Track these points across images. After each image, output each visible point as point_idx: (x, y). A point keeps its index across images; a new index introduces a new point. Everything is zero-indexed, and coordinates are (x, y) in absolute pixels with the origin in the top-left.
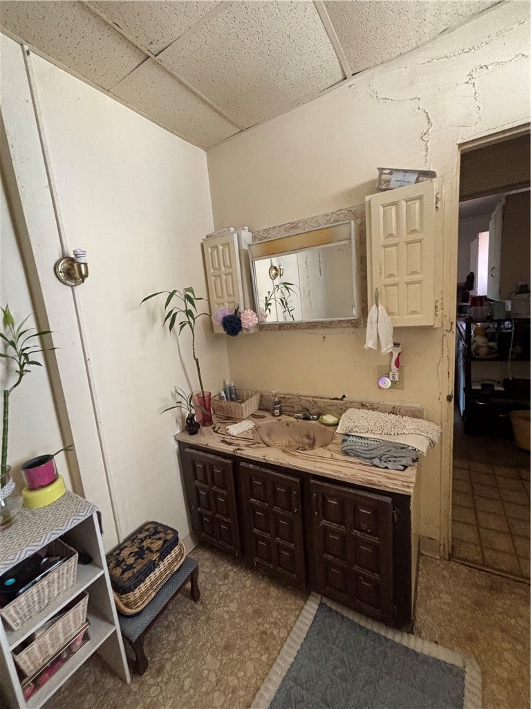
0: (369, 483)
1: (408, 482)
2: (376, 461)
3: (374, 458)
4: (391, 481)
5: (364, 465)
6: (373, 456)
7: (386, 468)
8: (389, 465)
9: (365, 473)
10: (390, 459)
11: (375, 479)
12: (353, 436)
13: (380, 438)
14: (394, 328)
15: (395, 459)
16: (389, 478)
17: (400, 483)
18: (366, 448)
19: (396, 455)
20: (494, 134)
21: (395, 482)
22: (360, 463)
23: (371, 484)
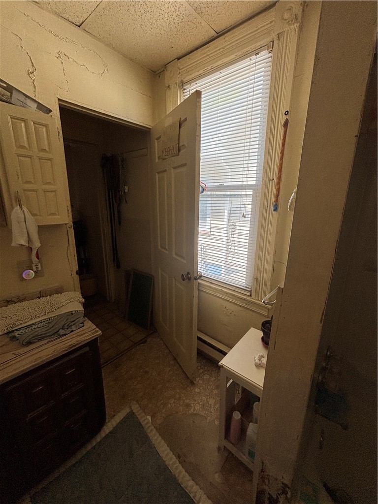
0: (71, 348)
1: (94, 330)
2: (62, 332)
3: (58, 331)
4: (84, 336)
5: (52, 341)
6: (57, 330)
7: (72, 331)
8: (74, 328)
9: (61, 344)
10: (70, 325)
11: (73, 342)
12: (16, 330)
13: (46, 318)
14: (39, 227)
15: (74, 323)
16: (81, 335)
17: (89, 333)
18: (47, 328)
19: (73, 320)
20: (73, 104)
21: (86, 335)
22: (48, 342)
23: (73, 347)
